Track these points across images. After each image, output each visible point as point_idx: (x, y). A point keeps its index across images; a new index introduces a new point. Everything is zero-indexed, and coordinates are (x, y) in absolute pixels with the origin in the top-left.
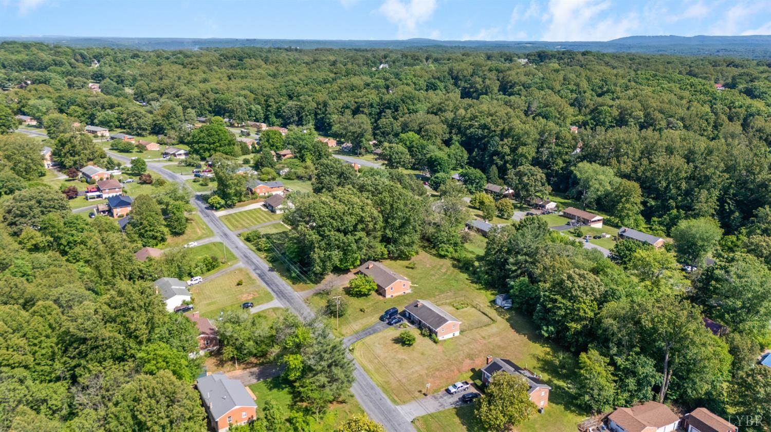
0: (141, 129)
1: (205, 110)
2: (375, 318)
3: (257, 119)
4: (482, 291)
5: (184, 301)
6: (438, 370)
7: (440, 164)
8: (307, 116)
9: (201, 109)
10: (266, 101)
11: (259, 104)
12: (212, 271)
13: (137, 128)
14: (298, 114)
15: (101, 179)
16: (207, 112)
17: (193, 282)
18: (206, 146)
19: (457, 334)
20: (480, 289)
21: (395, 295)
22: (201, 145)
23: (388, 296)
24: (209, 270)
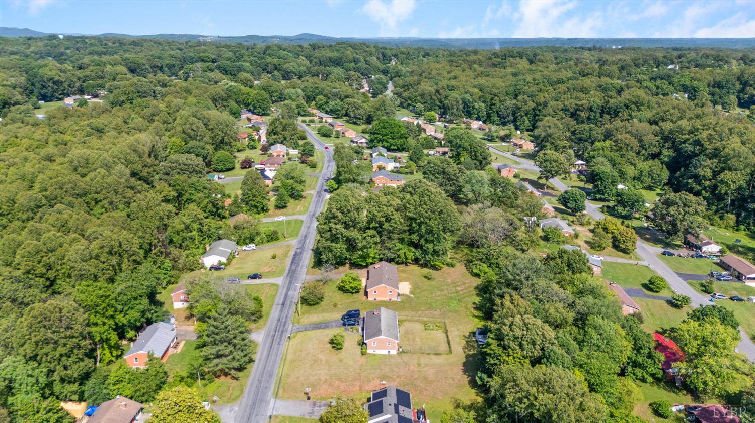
0: (356, 118)
1: (436, 105)
2: (338, 316)
3: (479, 116)
4: (476, 319)
5: (220, 261)
6: (340, 380)
7: (601, 179)
8: (522, 116)
9: (431, 105)
10: (492, 99)
11: (484, 102)
12: (271, 243)
13: (354, 117)
14: (514, 114)
15: (279, 156)
16: (437, 108)
17: (247, 249)
18: (380, 137)
19: (394, 352)
20: (476, 317)
21: (379, 299)
22: (376, 136)
23: (371, 298)
24: (269, 241)
